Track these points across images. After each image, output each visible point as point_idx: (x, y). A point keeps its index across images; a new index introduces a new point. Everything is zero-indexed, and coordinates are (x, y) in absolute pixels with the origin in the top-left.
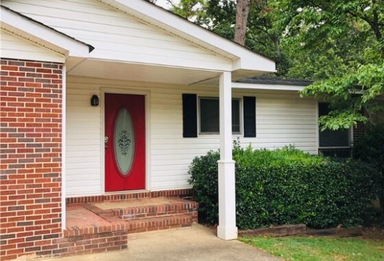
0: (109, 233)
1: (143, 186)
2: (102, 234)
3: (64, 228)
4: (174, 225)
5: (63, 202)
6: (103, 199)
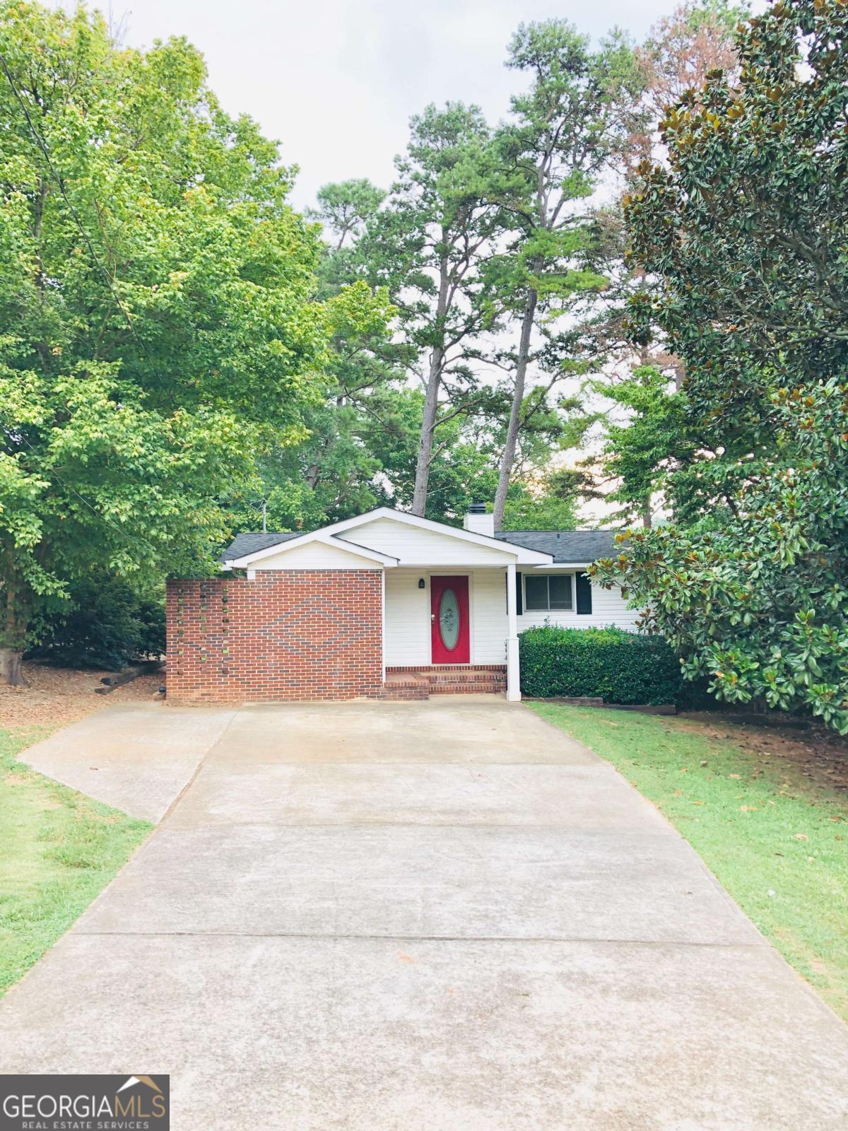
0: (417, 688)
1: (467, 660)
2: (411, 688)
3: (384, 681)
4: (479, 691)
5: (384, 670)
6: (428, 669)
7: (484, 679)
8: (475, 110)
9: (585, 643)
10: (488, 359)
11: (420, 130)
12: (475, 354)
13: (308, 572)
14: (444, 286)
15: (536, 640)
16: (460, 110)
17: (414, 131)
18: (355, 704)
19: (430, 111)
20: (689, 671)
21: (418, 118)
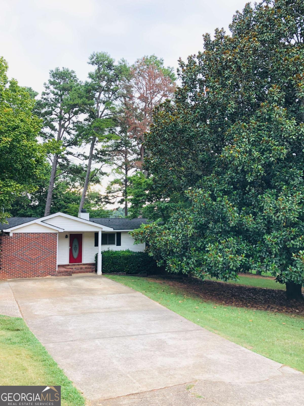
0: (67, 272)
1: (81, 262)
2: (66, 272)
3: (57, 270)
4: (87, 272)
5: (57, 266)
6: (68, 265)
7: (88, 268)
8: (73, 72)
9: (121, 255)
10: (75, 155)
11: (53, 75)
12: (71, 153)
13: (32, 233)
14: (60, 129)
15: (106, 255)
16: (68, 71)
17: (51, 75)
18: (48, 278)
19: (57, 70)
20: (159, 264)
21: (52, 71)
